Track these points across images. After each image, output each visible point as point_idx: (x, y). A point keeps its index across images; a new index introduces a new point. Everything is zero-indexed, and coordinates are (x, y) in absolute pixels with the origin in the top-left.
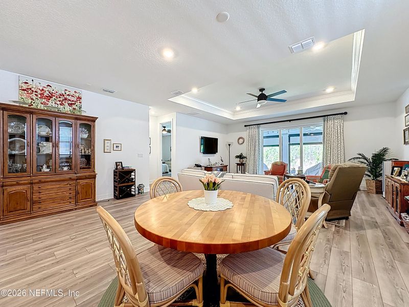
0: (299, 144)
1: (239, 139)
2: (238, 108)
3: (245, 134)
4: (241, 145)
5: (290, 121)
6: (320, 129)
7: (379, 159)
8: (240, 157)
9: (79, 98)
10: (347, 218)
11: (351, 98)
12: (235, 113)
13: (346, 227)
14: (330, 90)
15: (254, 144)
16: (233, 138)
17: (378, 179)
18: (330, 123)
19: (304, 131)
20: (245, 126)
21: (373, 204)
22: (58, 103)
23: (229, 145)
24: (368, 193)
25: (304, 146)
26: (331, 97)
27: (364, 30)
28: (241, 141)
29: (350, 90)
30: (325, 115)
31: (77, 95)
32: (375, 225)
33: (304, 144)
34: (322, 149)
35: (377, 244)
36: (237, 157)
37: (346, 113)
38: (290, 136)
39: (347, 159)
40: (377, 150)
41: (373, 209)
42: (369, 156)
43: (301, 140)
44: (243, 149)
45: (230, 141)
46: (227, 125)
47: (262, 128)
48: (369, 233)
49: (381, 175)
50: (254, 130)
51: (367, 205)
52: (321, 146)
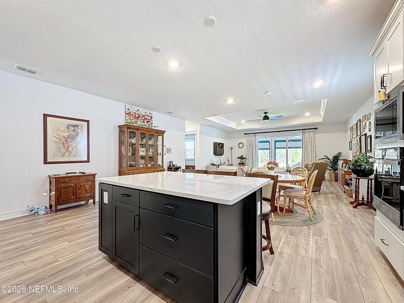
0: (285, 148)
1: (240, 144)
2: (243, 122)
3: (244, 140)
4: (241, 149)
5: (279, 132)
6: (299, 137)
7: (336, 159)
8: (241, 158)
9: (152, 117)
10: (319, 191)
11: (320, 120)
12: (238, 124)
13: (319, 194)
14: (308, 114)
15: (252, 148)
16: (234, 143)
17: (336, 172)
18: (307, 134)
19: (289, 138)
20: (245, 134)
21: (333, 186)
22: (142, 121)
23: (232, 149)
24: (330, 181)
25: (289, 150)
26: (308, 118)
27: (326, 99)
28: (241, 146)
29: (320, 114)
30: (304, 129)
31: (151, 115)
32: (333, 193)
33: (289, 148)
34: (301, 151)
35: (333, 198)
36: (239, 158)
37: (316, 128)
38: (276, 142)
39: (318, 159)
40: (335, 154)
41: (333, 188)
42: (331, 158)
43: (287, 145)
44: (242, 152)
45: (232, 146)
46: (230, 133)
47: (258, 136)
48: (330, 196)
49: (337, 169)
50: (252, 137)
51: (329, 186)
52: (301, 149)
